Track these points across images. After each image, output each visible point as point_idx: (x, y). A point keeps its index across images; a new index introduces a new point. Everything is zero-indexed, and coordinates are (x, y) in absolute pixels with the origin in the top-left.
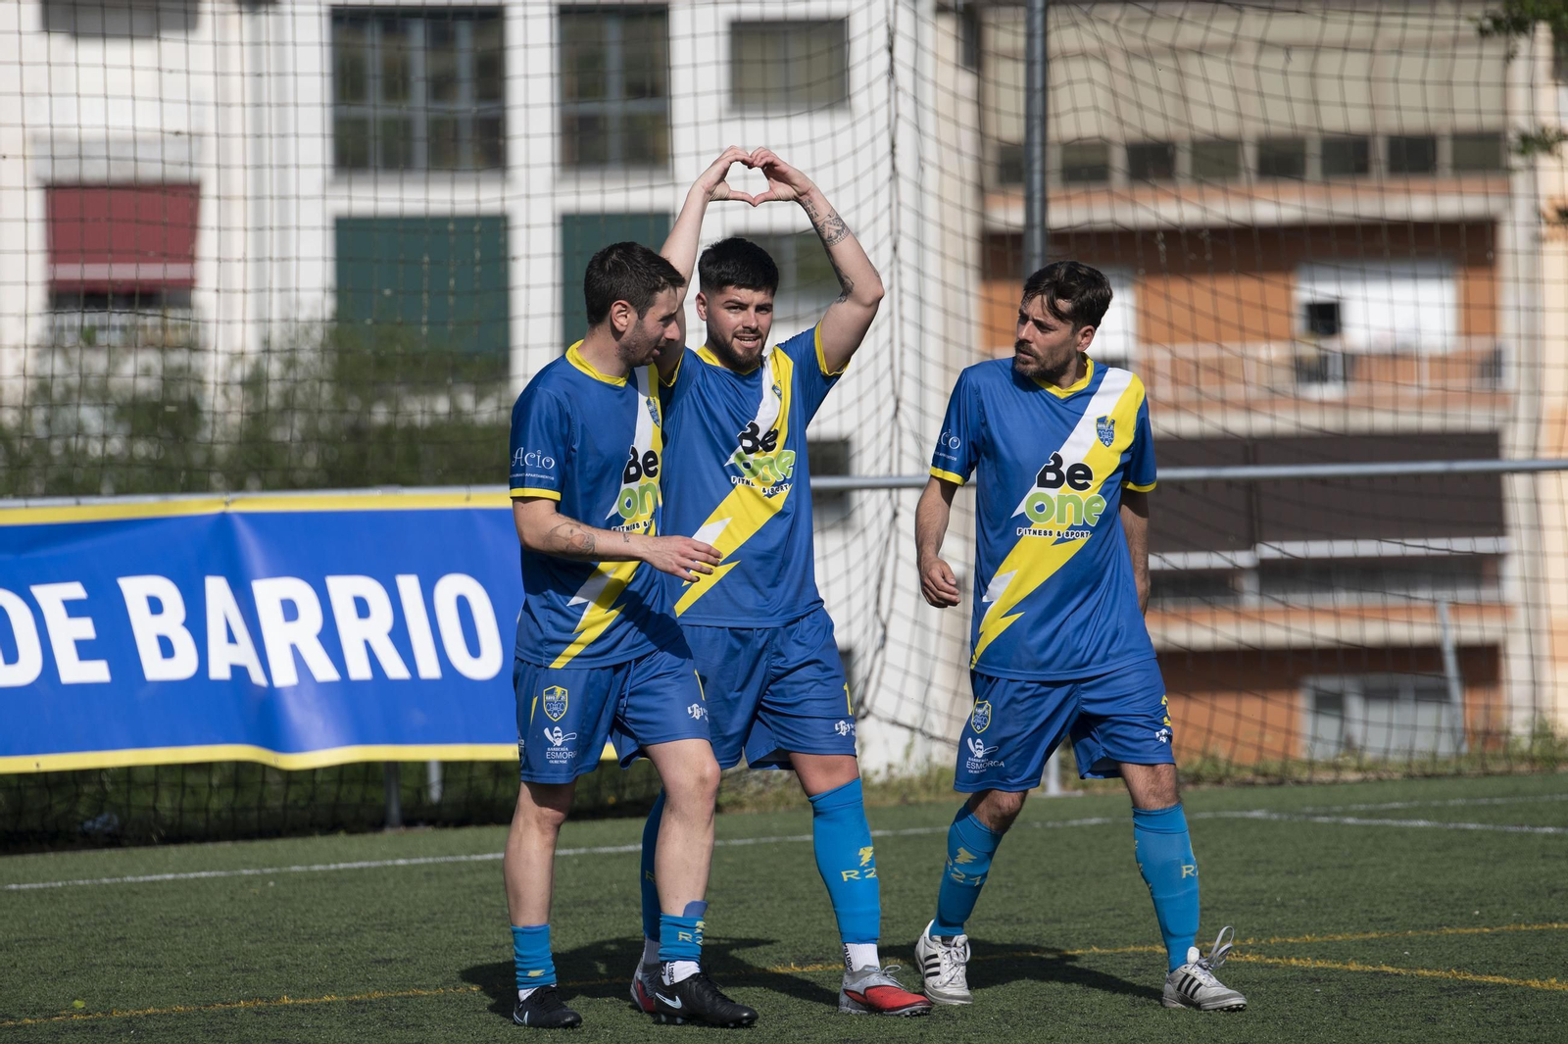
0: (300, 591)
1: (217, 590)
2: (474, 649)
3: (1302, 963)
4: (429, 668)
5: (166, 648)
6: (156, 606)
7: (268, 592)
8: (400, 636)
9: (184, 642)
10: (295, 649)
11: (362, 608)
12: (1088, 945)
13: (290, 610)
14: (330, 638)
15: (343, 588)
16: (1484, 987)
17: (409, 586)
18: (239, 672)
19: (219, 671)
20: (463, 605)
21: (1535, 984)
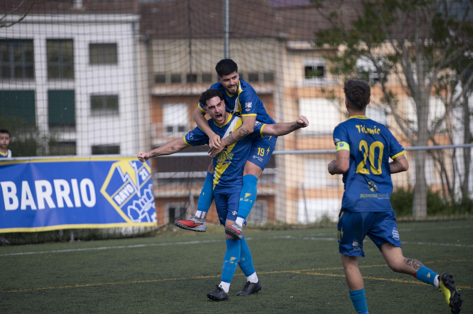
0: (47, 184)
1: (25, 185)
2: (89, 199)
3: (330, 275)
4: (78, 204)
5: (11, 201)
6: (9, 190)
7: (39, 184)
8: (71, 196)
9: (15, 200)
10: (45, 200)
11: (62, 188)
12: (274, 271)
13: (44, 189)
14: (54, 196)
15: (58, 183)
16: (380, 281)
17: (74, 182)
18: (28, 207)
19: (23, 207)
20: (87, 187)
21: (392, 280)
